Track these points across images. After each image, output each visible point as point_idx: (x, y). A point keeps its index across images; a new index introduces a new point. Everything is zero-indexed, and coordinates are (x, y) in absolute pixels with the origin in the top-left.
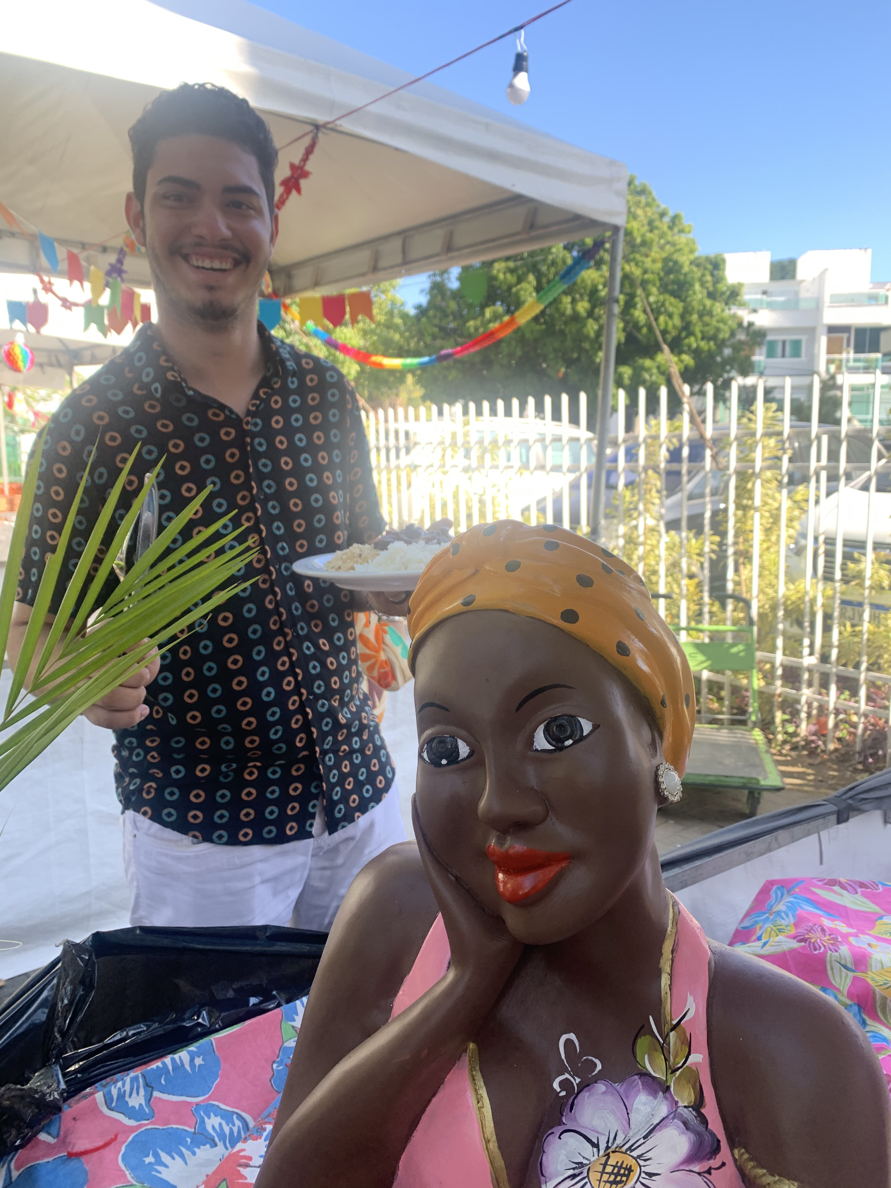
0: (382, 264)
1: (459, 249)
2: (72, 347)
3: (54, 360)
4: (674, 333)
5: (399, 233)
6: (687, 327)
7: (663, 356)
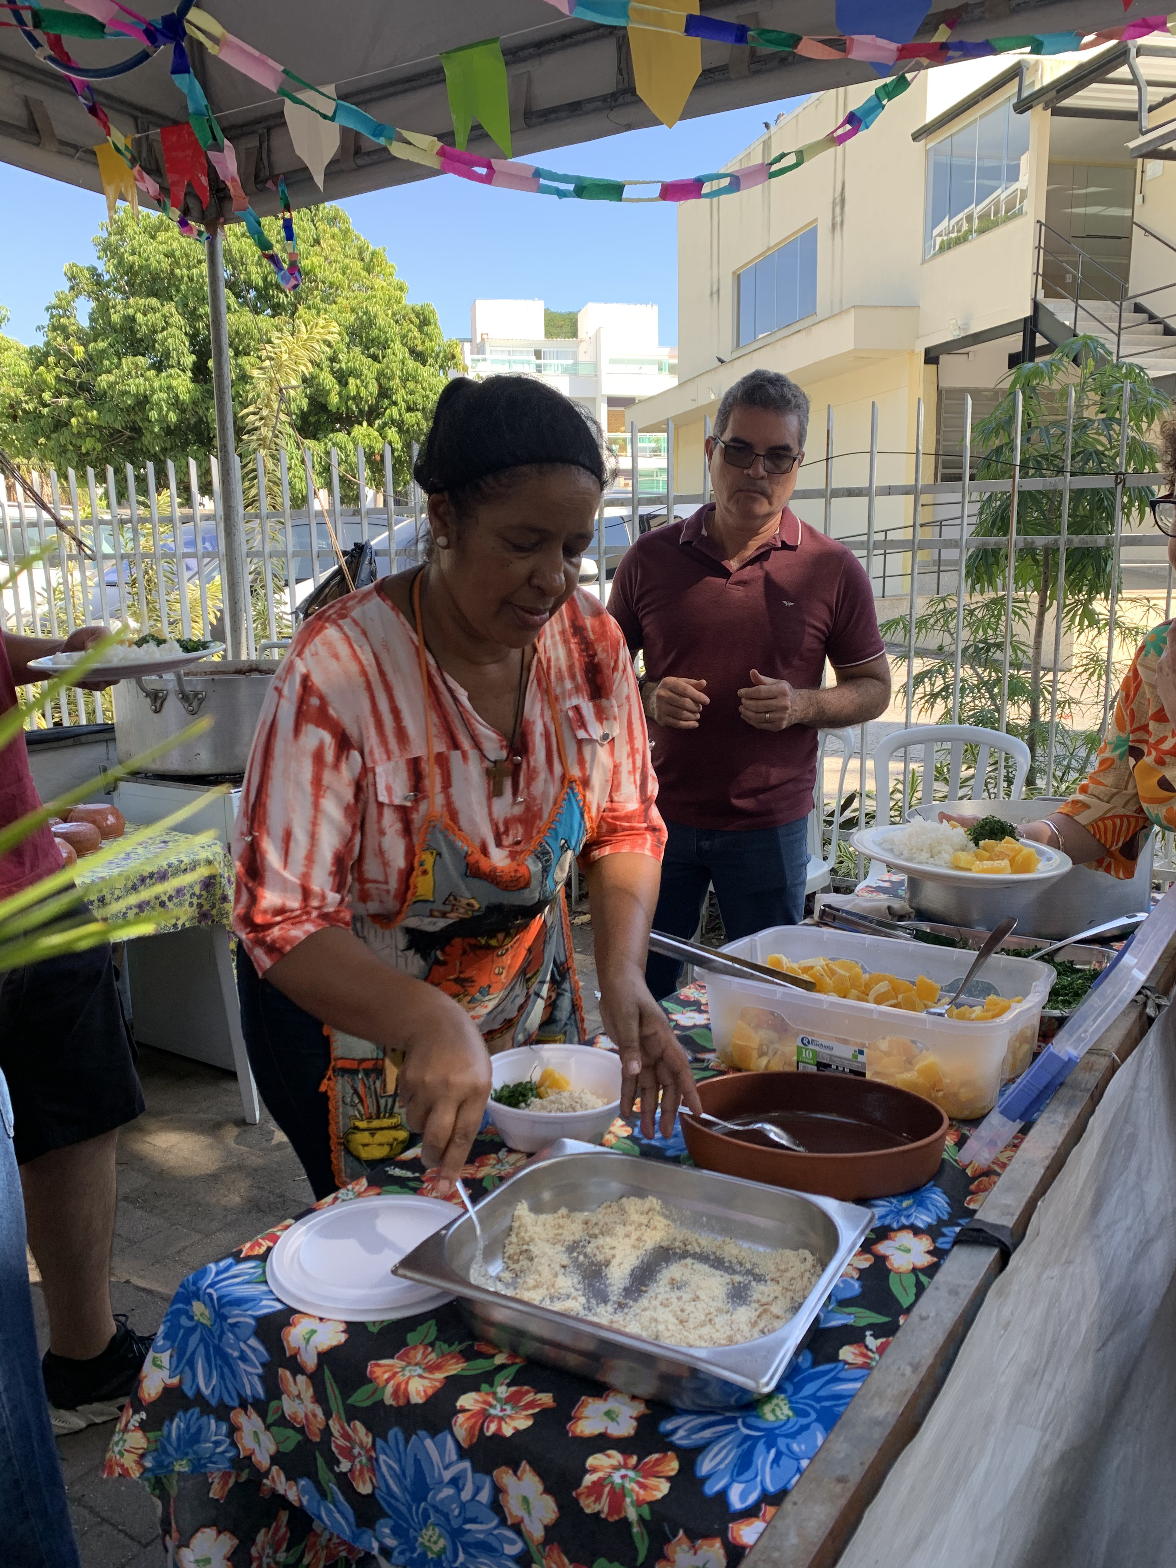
4: (371, 401)
6: (384, 393)
7: (361, 430)
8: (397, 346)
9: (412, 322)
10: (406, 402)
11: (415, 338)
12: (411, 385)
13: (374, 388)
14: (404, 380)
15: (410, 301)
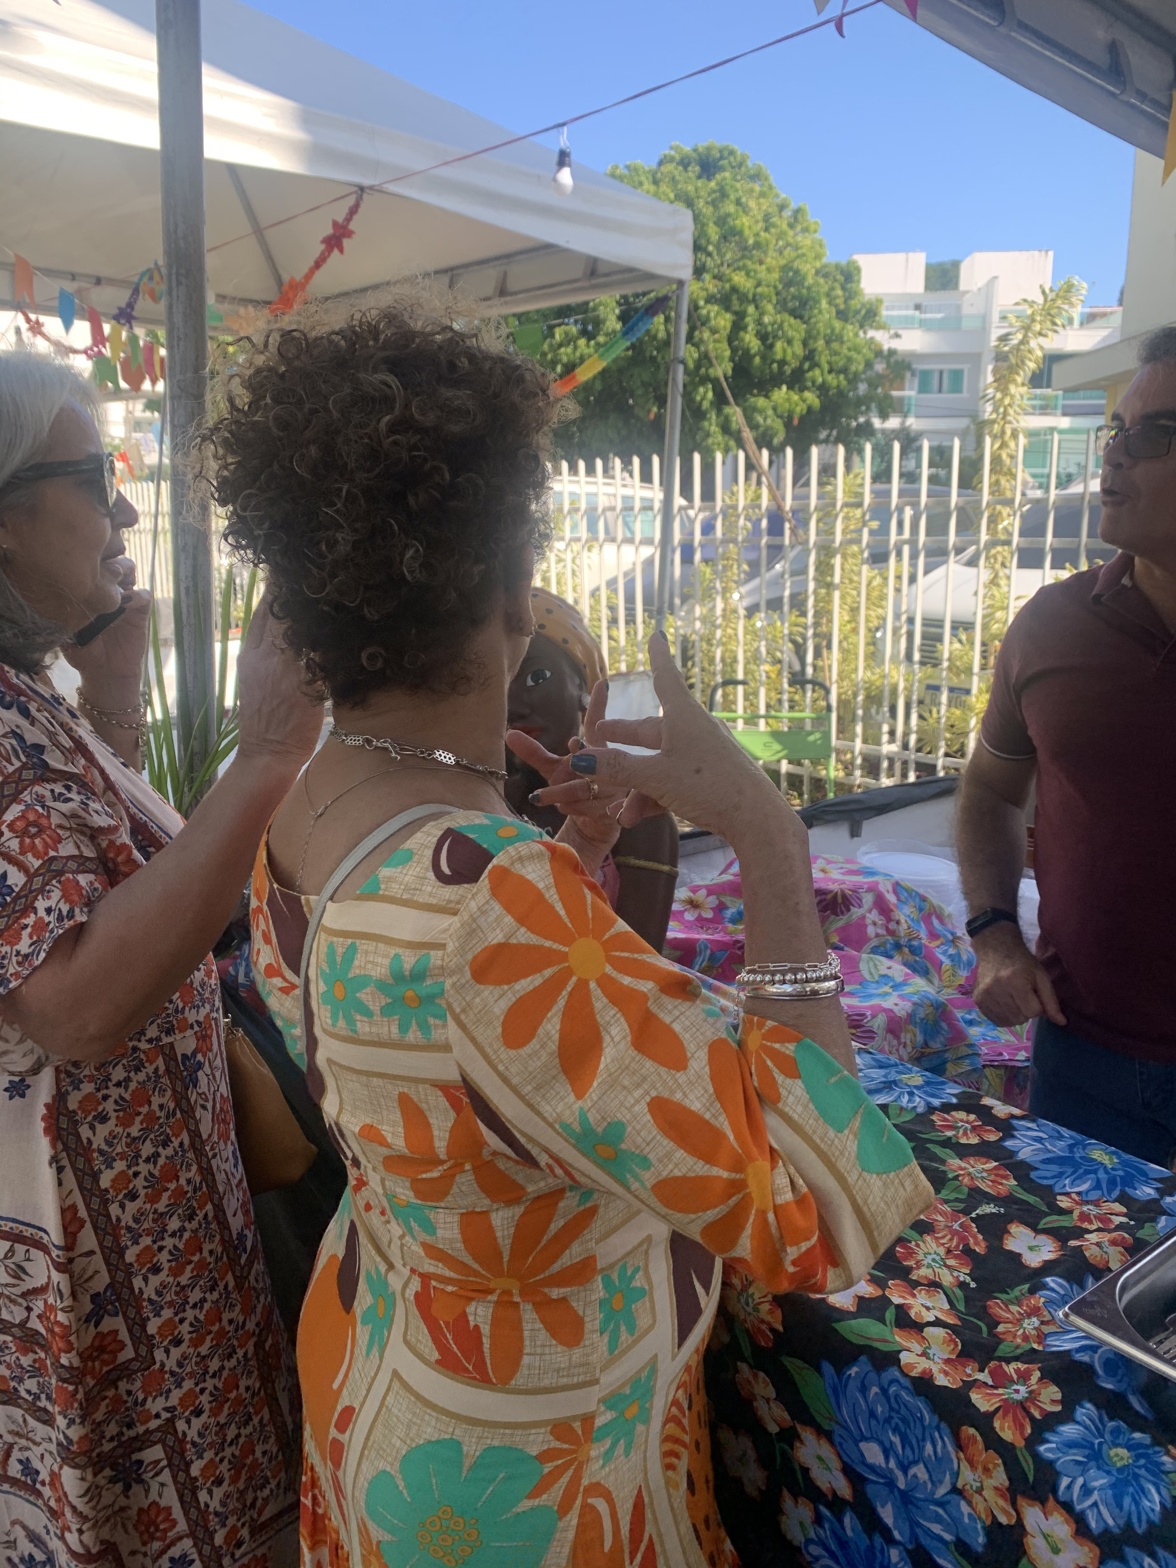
1: (514, 292)
4: (795, 364)
5: (446, 271)
6: (810, 357)
7: (781, 394)
8: (824, 304)
9: (835, 280)
10: (829, 363)
11: (838, 297)
12: (835, 345)
13: (798, 349)
14: (828, 343)
15: (831, 257)
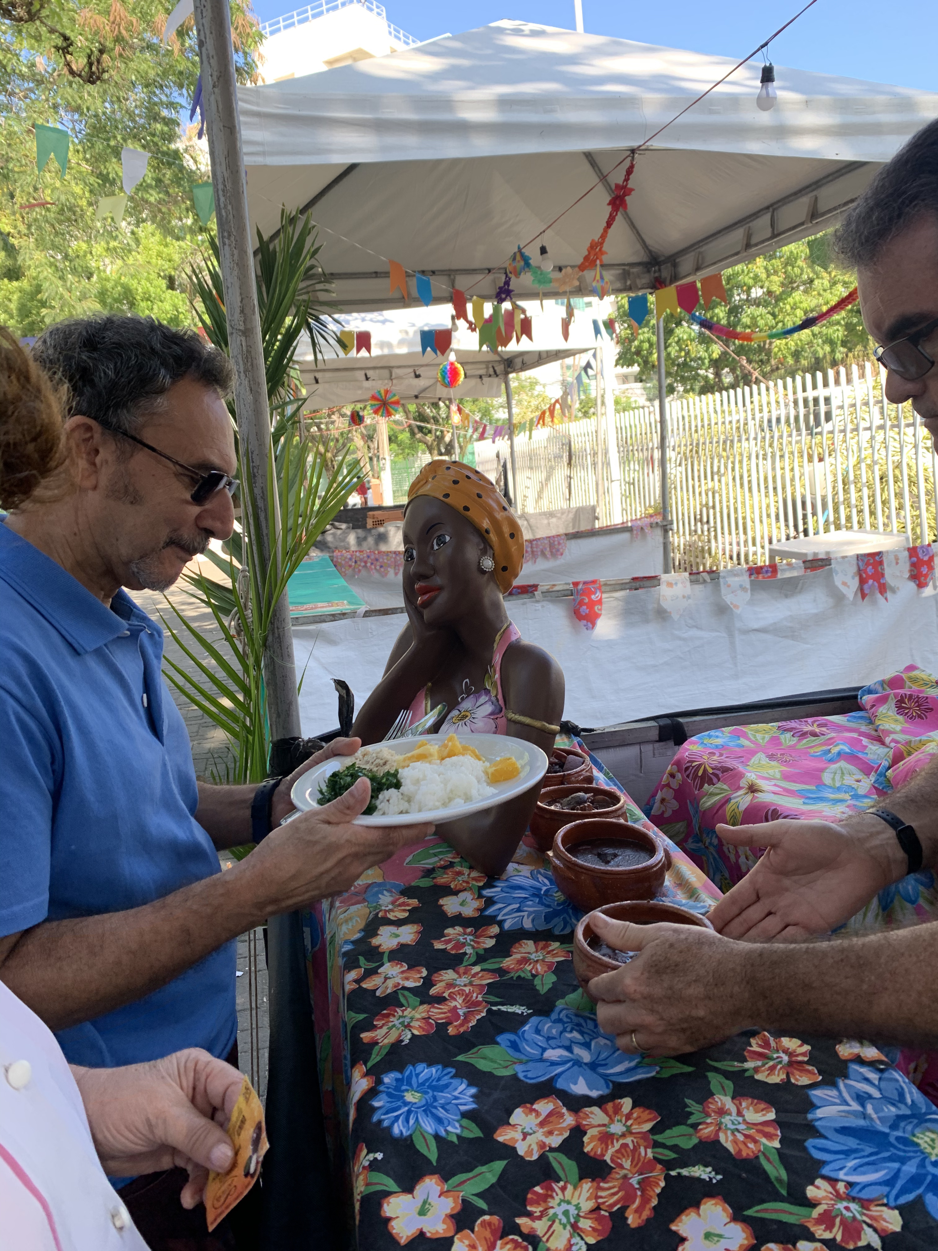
0: (754, 241)
1: (824, 214)
2: (506, 357)
3: (491, 371)
5: (767, 208)
